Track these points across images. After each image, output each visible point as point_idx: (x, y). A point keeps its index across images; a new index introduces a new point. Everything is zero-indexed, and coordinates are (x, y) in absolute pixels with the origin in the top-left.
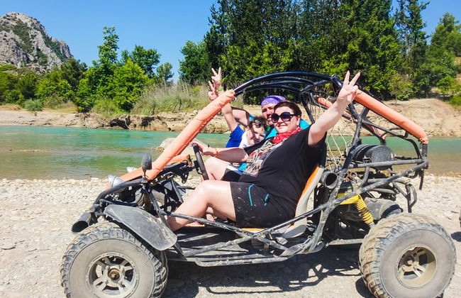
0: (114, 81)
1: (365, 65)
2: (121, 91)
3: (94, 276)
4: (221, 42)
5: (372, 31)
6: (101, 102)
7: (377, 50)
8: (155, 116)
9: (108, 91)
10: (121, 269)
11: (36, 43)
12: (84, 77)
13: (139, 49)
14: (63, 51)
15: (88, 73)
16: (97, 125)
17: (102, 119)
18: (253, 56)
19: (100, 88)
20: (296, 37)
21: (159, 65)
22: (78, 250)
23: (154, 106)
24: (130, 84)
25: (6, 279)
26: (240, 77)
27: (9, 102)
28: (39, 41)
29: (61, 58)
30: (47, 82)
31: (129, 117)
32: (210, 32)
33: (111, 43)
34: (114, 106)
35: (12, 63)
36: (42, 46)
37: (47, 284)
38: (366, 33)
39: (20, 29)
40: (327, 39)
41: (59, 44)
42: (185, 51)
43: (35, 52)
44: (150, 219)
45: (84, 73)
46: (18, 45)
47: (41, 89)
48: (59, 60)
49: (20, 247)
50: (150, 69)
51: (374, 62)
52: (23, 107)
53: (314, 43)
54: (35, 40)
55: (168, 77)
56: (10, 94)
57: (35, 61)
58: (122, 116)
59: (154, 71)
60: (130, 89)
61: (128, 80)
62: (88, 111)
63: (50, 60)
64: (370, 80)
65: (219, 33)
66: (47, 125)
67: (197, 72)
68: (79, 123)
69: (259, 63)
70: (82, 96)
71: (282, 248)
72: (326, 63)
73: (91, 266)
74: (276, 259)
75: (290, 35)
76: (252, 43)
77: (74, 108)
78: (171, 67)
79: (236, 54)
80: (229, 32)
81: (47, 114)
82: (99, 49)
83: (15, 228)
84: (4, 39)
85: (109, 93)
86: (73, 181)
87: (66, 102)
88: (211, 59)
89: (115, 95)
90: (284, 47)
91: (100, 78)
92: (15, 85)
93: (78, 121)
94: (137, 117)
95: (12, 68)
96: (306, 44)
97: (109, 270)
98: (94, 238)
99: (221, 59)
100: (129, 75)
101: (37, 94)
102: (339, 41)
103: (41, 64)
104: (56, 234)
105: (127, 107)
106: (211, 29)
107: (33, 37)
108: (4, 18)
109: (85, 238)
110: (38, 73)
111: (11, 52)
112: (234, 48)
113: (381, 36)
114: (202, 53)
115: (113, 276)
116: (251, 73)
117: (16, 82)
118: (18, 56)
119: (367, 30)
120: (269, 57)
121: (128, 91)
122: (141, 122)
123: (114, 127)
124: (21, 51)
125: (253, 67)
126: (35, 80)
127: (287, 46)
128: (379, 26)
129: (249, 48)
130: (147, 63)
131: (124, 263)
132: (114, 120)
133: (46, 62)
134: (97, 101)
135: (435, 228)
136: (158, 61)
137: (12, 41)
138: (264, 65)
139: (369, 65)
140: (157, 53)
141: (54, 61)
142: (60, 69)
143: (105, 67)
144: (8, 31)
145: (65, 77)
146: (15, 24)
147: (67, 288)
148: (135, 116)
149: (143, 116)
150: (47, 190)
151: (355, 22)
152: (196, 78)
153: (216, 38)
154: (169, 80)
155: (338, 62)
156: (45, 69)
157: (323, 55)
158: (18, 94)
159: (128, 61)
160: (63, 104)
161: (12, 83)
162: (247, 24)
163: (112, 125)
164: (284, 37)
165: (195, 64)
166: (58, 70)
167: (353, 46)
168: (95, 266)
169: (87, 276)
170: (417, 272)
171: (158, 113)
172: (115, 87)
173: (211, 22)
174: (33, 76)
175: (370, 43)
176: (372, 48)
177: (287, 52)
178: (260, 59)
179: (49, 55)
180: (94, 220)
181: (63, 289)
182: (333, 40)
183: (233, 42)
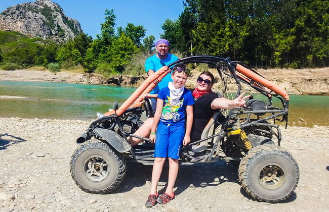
0: (112, 50)
1: (309, 37)
2: (116, 58)
3: (87, 168)
4: (192, 20)
5: (316, 9)
6: (102, 65)
7: (320, 25)
8: (141, 76)
9: (107, 57)
10: (101, 165)
11: (57, 21)
12: (90, 47)
13: (130, 26)
14: (76, 27)
15: (93, 44)
16: (98, 82)
17: (102, 78)
18: (217, 31)
19: (101, 55)
20: (252, 16)
21: (145, 37)
22: (80, 153)
23: (140, 69)
24: (123, 52)
25: (41, 171)
26: (206, 47)
27: (38, 64)
28: (59, 20)
29: (75, 33)
30: (64, 50)
31: (122, 77)
32: (184, 12)
33: (110, 21)
34: (111, 69)
35: (40, 36)
36: (61, 24)
37: (62, 175)
38: (311, 12)
39: (46, 11)
40: (277, 17)
41: (73, 22)
42: (164, 27)
43: (56, 28)
44: (117, 136)
45: (90, 44)
46: (44, 23)
47: (59, 55)
48: (73, 34)
49: (47, 156)
50: (138, 41)
51: (318, 35)
52: (47, 68)
53: (267, 20)
54: (56, 19)
55: (152, 47)
56: (38, 58)
57: (56, 34)
58: (117, 75)
59: (142, 42)
60: (123, 56)
61: (122, 49)
62: (92, 72)
63: (66, 33)
64: (314, 50)
65: (191, 13)
66: (64, 82)
67: (173, 43)
68: (85, 81)
69: (222, 36)
70: (89, 61)
71: (191, 157)
72: (277, 36)
73: (86, 162)
74: (188, 163)
75: (247, 14)
76: (217, 21)
77: (82, 70)
78: (154, 39)
79: (204, 29)
80: (199, 12)
81: (63, 74)
82: (101, 26)
83: (44, 146)
84: (35, 19)
85: (108, 59)
86: (79, 121)
87: (77, 65)
88: (184, 33)
89: (112, 60)
90: (243, 23)
91: (101, 47)
92: (42, 53)
93: (85, 79)
94: (127, 77)
95: (40, 40)
96: (261, 21)
97: (95, 165)
98: (88, 147)
99: (192, 33)
100: (123, 46)
101: (57, 59)
102: (288, 18)
103: (60, 37)
104: (68, 150)
105: (120, 69)
106: (185, 10)
107: (55, 17)
108: (35, 3)
109: (83, 147)
110: (58, 43)
111: (39, 28)
112: (202, 25)
113: (324, 14)
114: (178, 28)
115: (97, 168)
116: (215, 44)
117: (42, 50)
118: (44, 31)
119: (312, 9)
120: (230, 31)
121: (121, 57)
122: (130, 80)
123: (110, 84)
124: (46, 27)
125: (217, 39)
126: (56, 49)
127: (245, 23)
128: (322, 6)
129: (214, 24)
130: (136, 36)
131: (103, 162)
132: (111, 79)
133: (64, 35)
134: (99, 64)
135: (284, 154)
136: (144, 35)
137: (40, 20)
138: (226, 38)
139: (313, 37)
140: (144, 29)
141: (69, 34)
142: (73, 40)
143: (106, 40)
144: (38, 13)
145: (77, 47)
146: (42, 8)
147: (73, 173)
148: (126, 76)
149: (131, 76)
150: (63, 125)
151: (302, 3)
152: (173, 48)
153: (189, 17)
154: (153, 48)
155: (287, 35)
156: (63, 40)
157: (274, 29)
158: (43, 59)
159: (122, 35)
160: (75, 67)
161: (40, 50)
162: (213, 6)
163: (109, 82)
164: (242, 15)
165: (172, 37)
166: (72, 41)
167: (300, 23)
168: (88, 162)
169: (84, 167)
170: (274, 181)
171: (143, 74)
172: (112, 54)
173: (185, 5)
174: (54, 46)
175: (314, 20)
176: (316, 23)
177: (245, 27)
178: (222, 33)
179: (66, 30)
180: (89, 137)
181: (71, 174)
182: (283, 17)
183: (202, 20)
